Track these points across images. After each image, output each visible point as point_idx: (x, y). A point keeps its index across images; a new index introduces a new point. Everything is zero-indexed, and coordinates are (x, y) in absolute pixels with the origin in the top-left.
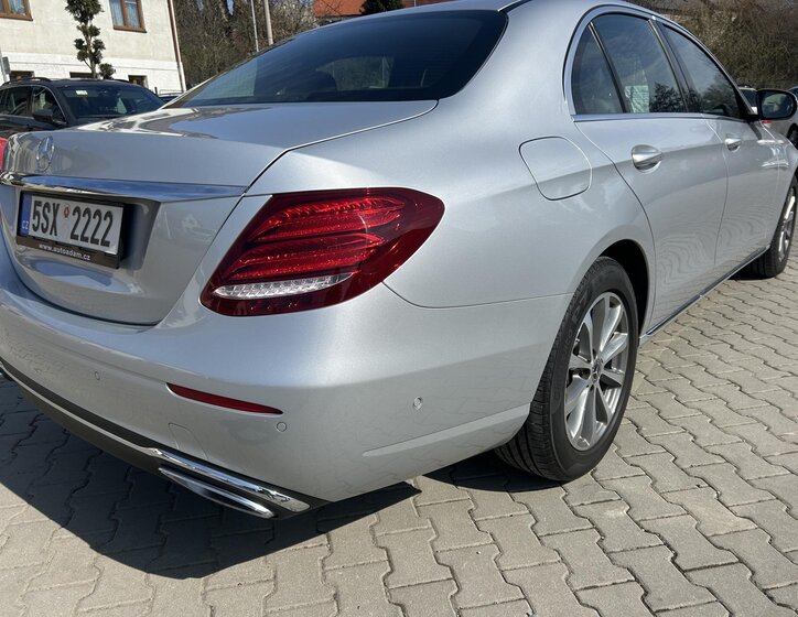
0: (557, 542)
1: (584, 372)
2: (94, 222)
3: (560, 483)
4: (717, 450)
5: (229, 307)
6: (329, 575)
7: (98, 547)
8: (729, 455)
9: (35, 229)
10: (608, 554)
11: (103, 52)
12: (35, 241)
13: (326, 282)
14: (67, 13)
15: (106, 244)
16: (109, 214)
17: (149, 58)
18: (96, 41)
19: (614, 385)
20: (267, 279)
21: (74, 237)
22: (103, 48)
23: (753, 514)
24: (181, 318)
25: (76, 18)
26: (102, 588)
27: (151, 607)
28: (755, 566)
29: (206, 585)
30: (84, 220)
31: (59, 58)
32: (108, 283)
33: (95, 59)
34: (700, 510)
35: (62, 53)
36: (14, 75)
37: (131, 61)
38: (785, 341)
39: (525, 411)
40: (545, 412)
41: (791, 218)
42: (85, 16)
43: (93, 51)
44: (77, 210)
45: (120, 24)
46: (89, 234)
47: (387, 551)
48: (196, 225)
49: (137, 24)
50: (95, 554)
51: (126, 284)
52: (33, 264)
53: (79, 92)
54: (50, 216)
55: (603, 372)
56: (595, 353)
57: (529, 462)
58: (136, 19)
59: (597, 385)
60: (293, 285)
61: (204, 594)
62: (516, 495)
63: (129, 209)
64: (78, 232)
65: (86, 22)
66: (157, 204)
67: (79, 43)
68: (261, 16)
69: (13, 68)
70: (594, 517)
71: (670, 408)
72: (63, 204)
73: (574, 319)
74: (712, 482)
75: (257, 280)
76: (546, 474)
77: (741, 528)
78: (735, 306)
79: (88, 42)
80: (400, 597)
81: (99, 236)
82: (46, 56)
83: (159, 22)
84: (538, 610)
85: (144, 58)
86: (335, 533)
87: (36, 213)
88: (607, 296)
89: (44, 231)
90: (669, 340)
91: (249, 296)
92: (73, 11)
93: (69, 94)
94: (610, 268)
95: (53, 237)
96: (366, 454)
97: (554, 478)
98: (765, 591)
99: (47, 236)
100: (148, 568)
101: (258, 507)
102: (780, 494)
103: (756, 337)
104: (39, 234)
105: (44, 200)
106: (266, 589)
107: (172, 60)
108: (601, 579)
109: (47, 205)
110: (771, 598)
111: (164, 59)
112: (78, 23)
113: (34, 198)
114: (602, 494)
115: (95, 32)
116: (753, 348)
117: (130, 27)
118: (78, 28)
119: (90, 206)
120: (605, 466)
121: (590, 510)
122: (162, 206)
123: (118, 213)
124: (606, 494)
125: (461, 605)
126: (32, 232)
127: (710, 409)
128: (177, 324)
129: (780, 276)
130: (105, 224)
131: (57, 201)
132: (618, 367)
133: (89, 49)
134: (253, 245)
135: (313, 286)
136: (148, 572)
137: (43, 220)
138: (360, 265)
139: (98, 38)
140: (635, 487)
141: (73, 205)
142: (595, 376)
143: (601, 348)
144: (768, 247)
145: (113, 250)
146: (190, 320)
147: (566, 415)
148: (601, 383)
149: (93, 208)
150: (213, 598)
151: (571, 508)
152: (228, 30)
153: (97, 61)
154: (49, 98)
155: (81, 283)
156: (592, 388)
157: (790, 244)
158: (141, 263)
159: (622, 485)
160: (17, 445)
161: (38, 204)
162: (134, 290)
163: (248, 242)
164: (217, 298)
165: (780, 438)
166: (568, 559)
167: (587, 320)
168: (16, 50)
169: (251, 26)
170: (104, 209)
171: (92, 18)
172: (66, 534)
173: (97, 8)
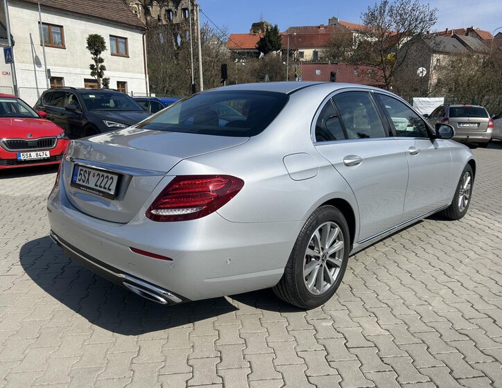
0: (296, 333)
1: (317, 258)
2: (105, 180)
3: (305, 310)
4: (386, 301)
5: (157, 218)
6: (191, 338)
7: (92, 321)
8: (390, 304)
9: (80, 180)
10: (317, 339)
11: (104, 72)
12: (79, 186)
13: (194, 210)
14: (87, 50)
15: (110, 190)
16: (112, 178)
17: (130, 72)
18: (102, 66)
19: (336, 266)
20: (171, 208)
21: (96, 185)
22: (105, 69)
23: (390, 328)
24: (137, 221)
25: (92, 53)
26: (94, 336)
27: (114, 344)
28: (381, 349)
29: (138, 338)
30: (101, 179)
31: (78, 71)
32: (109, 206)
33: (100, 75)
34: (366, 325)
35: (80, 68)
36: (53, 79)
37: (118, 73)
38: (446, 253)
39: (282, 271)
40: (293, 273)
41: (469, 188)
42: (96, 52)
43: (99, 71)
44: (98, 174)
45: (115, 52)
46: (102, 185)
47: (219, 331)
48: (146, 183)
49: (124, 53)
50: (91, 324)
51: (116, 206)
52: (75, 195)
53: (90, 96)
54: (87, 176)
55: (328, 258)
56: (323, 249)
57: (288, 298)
58: (124, 50)
59: (325, 264)
60: (185, 210)
61: (137, 342)
62: (282, 313)
63: (121, 177)
64: (98, 184)
65: (97, 55)
66: (132, 176)
67: (92, 67)
68: (196, 48)
69: (52, 75)
70: (316, 325)
71: (372, 282)
72: (93, 172)
73: (308, 232)
74: (377, 315)
75: (168, 208)
76: (296, 304)
77: (382, 333)
78: (428, 234)
79: (97, 66)
80: (220, 349)
81: (107, 186)
82: (71, 69)
83: (137, 52)
84: (278, 357)
85: (126, 72)
86: (197, 323)
87: (80, 174)
88: (329, 224)
89: (83, 182)
90: (384, 250)
91: (164, 214)
92: (90, 49)
93: (85, 97)
94: (331, 210)
95: (87, 185)
96: (206, 280)
97: (302, 307)
98: (381, 358)
99: (84, 184)
100: (113, 331)
101: (162, 300)
102: (407, 322)
103: (431, 250)
104: (81, 183)
105: (84, 169)
106: (163, 342)
107: (142, 73)
108: (310, 348)
109: (86, 171)
110: (382, 361)
111: (138, 72)
112: (92, 56)
113: (80, 168)
114: (323, 316)
115: (101, 61)
116: (426, 256)
117: (120, 54)
118: (92, 58)
119: (108, 175)
120: (329, 304)
121: (315, 322)
122: (134, 178)
123: (116, 178)
124: (325, 316)
125: (245, 353)
126: (78, 182)
127: (391, 284)
128: (136, 223)
129: (462, 219)
130: (110, 182)
131: (90, 170)
132: (339, 258)
133: (97, 70)
134: (167, 194)
135: (189, 211)
136: (114, 332)
137: (83, 177)
138: (207, 204)
139: (103, 64)
140: (340, 314)
141: (97, 172)
142: (323, 260)
143: (327, 247)
144: (450, 203)
145: (112, 193)
146: (141, 222)
147: (304, 276)
148: (327, 263)
149: (105, 175)
150: (140, 343)
151: (307, 321)
152: (176, 55)
153: (101, 77)
154: (74, 98)
155: (98, 205)
156: (321, 265)
157: (468, 203)
158: (124, 197)
159: (334, 313)
160: (55, 278)
161: (82, 170)
162: (120, 209)
163: (165, 193)
164: (152, 214)
165: (419, 298)
166: (298, 340)
167: (316, 233)
168: (55, 65)
169: (189, 53)
170: (110, 176)
171: (100, 53)
172: (78, 316)
173: (104, 48)
